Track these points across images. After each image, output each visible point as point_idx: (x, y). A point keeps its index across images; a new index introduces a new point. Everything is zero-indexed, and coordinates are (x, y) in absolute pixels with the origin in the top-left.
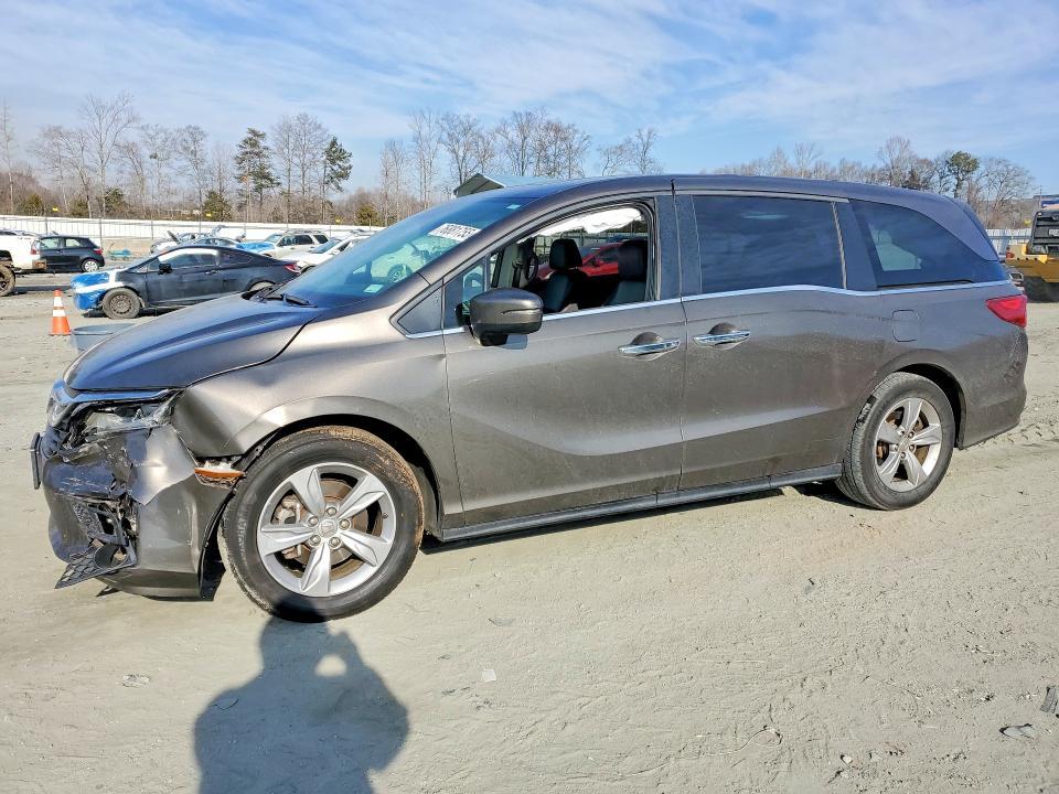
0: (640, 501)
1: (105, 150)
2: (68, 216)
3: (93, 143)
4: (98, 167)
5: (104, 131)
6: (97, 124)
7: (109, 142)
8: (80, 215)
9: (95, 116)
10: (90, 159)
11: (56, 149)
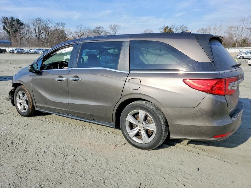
0: (64, 115)
1: (243, 30)
2: (231, 47)
3: (240, 29)
4: (241, 35)
5: (244, 25)
6: (242, 24)
7: (244, 28)
8: (234, 47)
9: (242, 22)
10: (239, 33)
11: (231, 31)
